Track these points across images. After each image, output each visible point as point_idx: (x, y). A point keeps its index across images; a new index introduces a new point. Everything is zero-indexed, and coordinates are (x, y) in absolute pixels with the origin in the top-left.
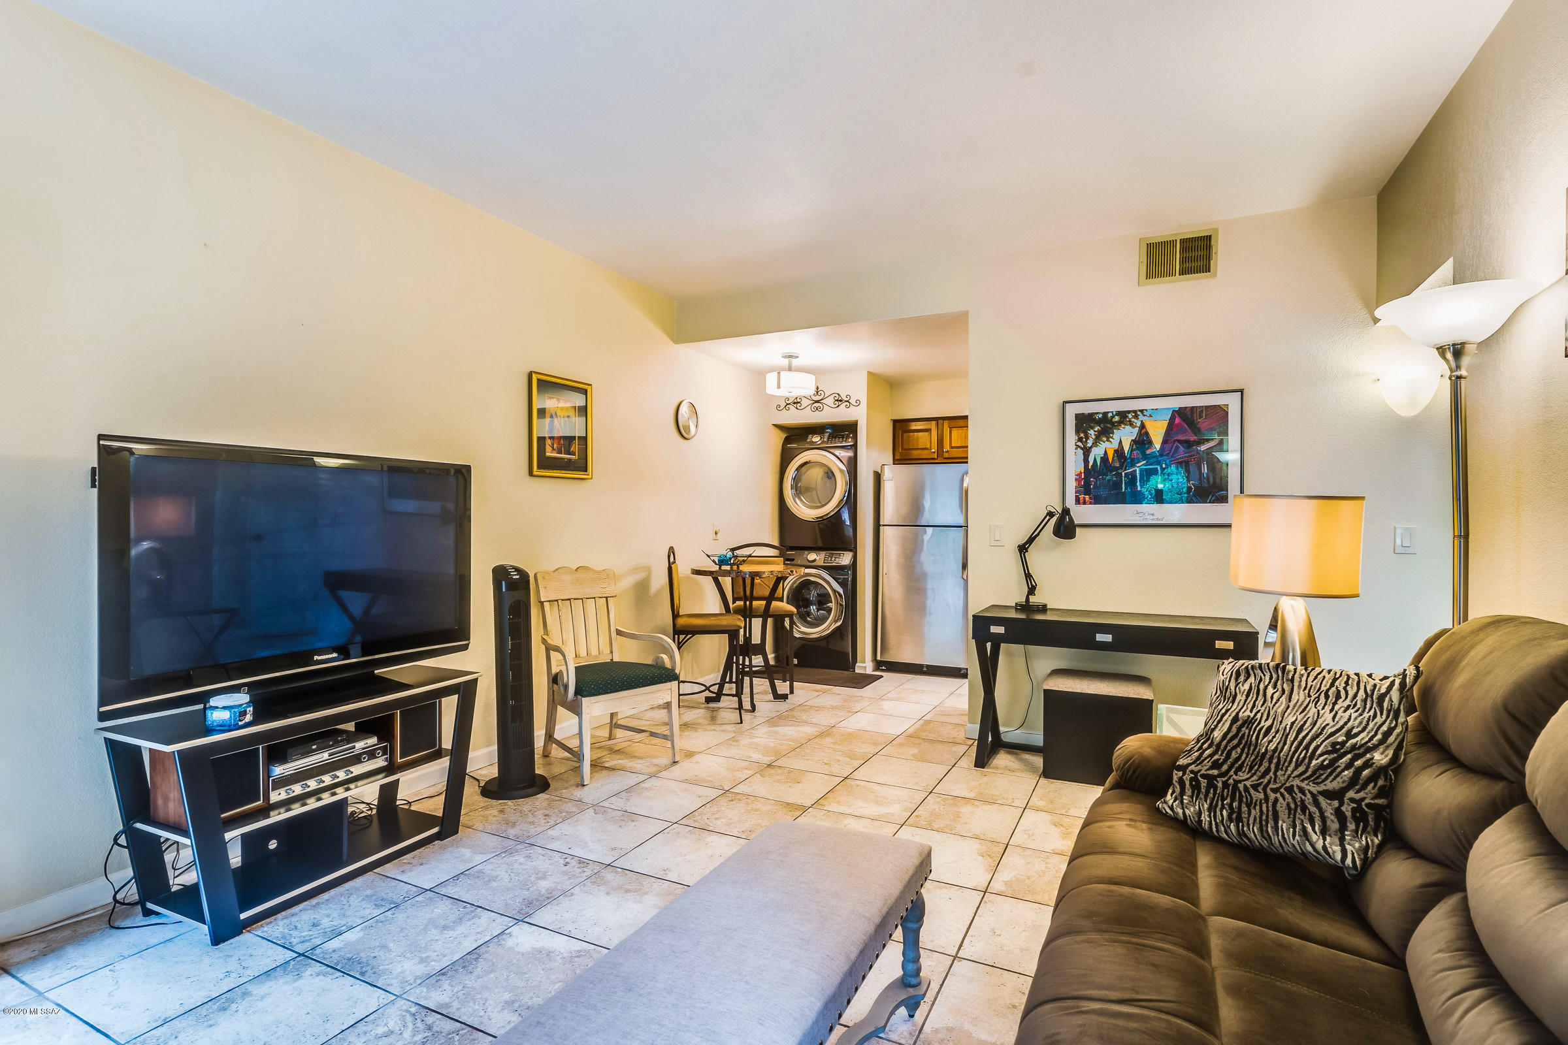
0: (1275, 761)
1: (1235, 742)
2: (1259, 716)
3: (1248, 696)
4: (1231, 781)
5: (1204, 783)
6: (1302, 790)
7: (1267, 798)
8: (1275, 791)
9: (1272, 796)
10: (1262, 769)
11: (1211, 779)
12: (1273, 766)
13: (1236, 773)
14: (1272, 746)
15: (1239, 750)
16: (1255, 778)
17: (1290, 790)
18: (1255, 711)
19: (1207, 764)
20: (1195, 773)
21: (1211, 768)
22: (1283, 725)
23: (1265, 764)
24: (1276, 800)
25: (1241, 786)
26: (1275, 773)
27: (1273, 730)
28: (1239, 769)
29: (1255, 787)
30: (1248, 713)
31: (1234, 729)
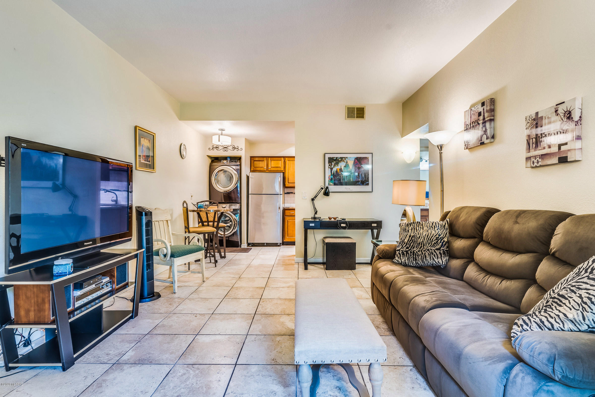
0: (423, 244)
1: (411, 241)
2: (416, 234)
3: (412, 230)
4: (412, 251)
5: (405, 253)
6: (431, 250)
7: (422, 253)
8: (424, 251)
9: (424, 252)
10: (420, 247)
11: (407, 252)
12: (422, 245)
13: (413, 249)
14: (421, 241)
15: (413, 243)
16: (418, 249)
17: (428, 250)
18: (414, 233)
19: (405, 248)
20: (402, 251)
21: (406, 249)
22: (423, 235)
23: (420, 245)
24: (425, 253)
25: (415, 252)
26: (423, 247)
27: (421, 237)
28: (414, 248)
29: (419, 251)
30: (413, 234)
31: (410, 239)
